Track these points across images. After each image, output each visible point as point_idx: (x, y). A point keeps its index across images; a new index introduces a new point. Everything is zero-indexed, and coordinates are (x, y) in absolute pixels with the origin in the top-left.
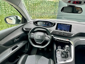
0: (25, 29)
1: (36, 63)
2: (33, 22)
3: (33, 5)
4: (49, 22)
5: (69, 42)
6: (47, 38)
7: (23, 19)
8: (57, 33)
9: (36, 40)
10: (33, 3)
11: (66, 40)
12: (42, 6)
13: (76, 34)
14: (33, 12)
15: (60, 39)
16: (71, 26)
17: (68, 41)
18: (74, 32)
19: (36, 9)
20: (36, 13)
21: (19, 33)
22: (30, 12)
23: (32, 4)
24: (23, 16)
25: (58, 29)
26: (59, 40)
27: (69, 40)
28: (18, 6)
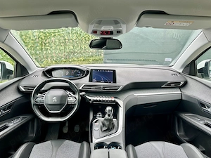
0: (25, 87)
1: (54, 154)
2: (41, 73)
3: (43, 38)
4: (77, 69)
5: (114, 101)
6: (71, 99)
7: (19, 67)
8: (93, 89)
9: (49, 106)
10: (45, 33)
11: (110, 99)
12: (66, 37)
13: (125, 85)
14: (45, 52)
16: (114, 71)
17: (113, 99)
18: (122, 82)
19: (52, 44)
20: (54, 55)
21: (11, 97)
22: (38, 52)
23: (41, 34)
24: (17, 62)
25: (94, 80)
26: (96, 101)
27: (115, 98)
28: (3, 42)
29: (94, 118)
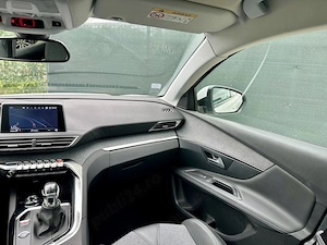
5: (64, 168)
11: (54, 165)
13: (83, 133)
15: (26, 167)
16: (60, 108)
27: (65, 160)
29: (20, 208)
